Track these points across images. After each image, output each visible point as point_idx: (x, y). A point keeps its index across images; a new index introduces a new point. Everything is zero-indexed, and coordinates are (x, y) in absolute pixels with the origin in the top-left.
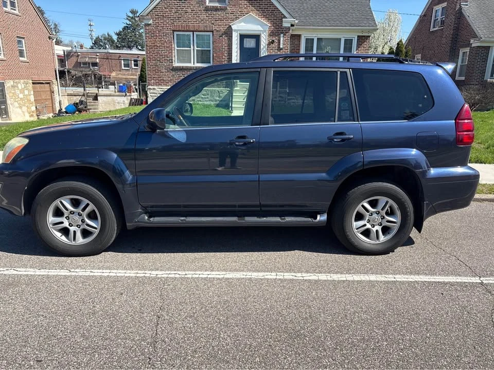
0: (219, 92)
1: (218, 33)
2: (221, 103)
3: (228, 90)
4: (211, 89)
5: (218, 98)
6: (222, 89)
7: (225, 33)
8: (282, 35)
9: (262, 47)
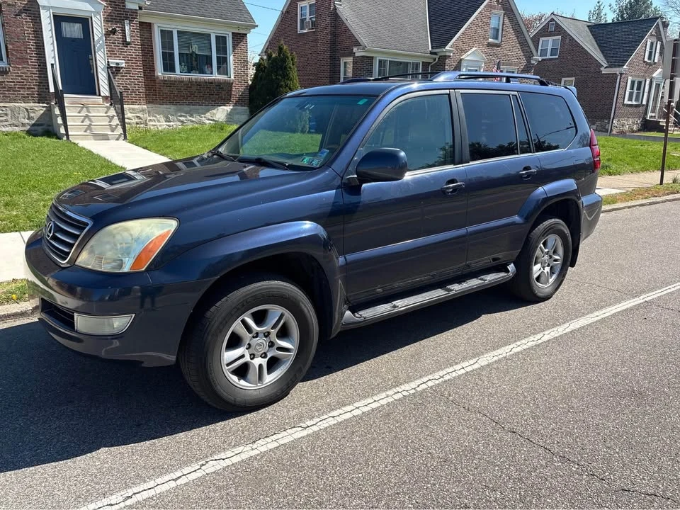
0: (27, 109)
1: (12, 9)
2: (33, 128)
3: (43, 107)
4: (12, 104)
5: (27, 121)
6: (32, 104)
7: (25, 10)
8: (127, 22)
9: (96, 38)
